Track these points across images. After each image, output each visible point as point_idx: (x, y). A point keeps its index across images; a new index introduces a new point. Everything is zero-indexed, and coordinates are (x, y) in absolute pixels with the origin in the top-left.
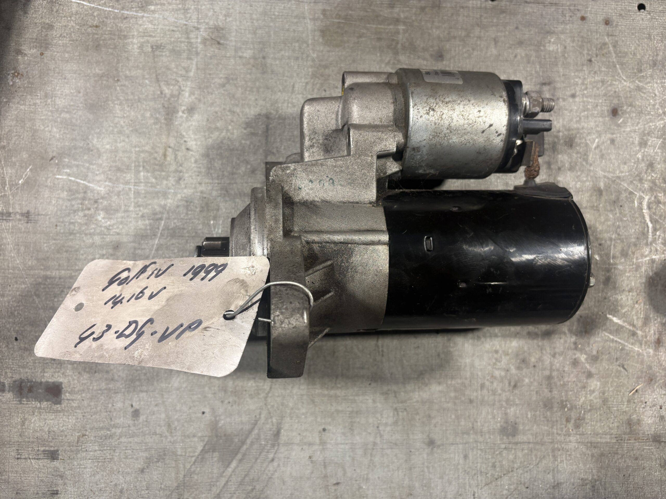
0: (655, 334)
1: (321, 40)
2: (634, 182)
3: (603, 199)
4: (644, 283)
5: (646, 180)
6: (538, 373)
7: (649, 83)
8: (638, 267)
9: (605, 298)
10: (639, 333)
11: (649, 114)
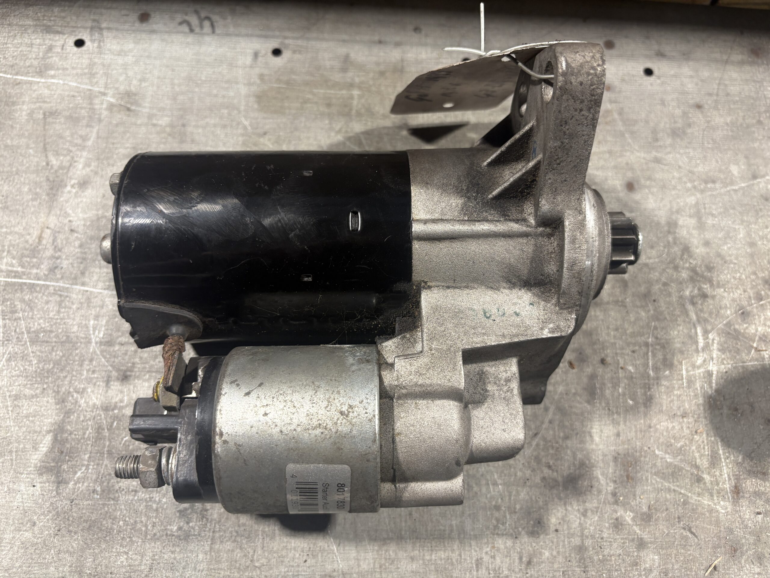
0: (730, 479)
1: (256, 106)
2: (668, 270)
3: (629, 292)
4: (704, 405)
5: (683, 268)
6: (564, 541)
7: (670, 153)
8: (690, 382)
9: (650, 427)
10: (706, 477)
11: (675, 188)
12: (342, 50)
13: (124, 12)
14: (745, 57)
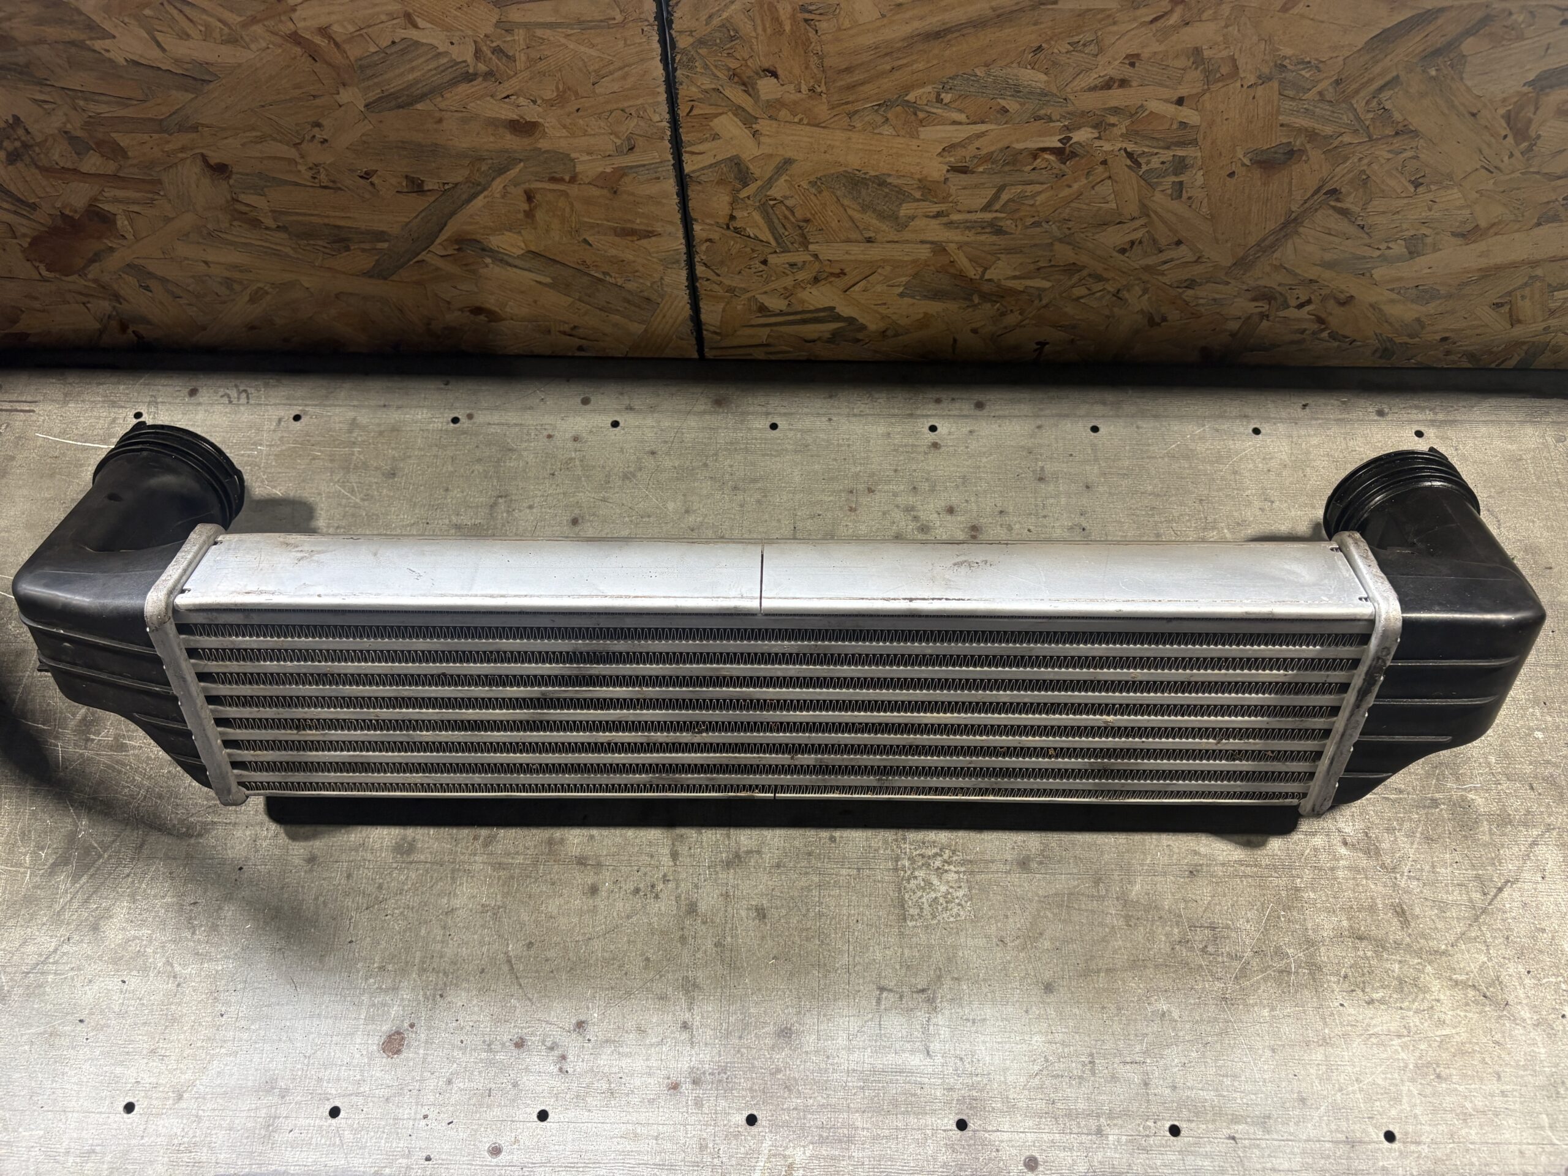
12: (351, 414)
13: (178, 388)
14: (708, 407)
